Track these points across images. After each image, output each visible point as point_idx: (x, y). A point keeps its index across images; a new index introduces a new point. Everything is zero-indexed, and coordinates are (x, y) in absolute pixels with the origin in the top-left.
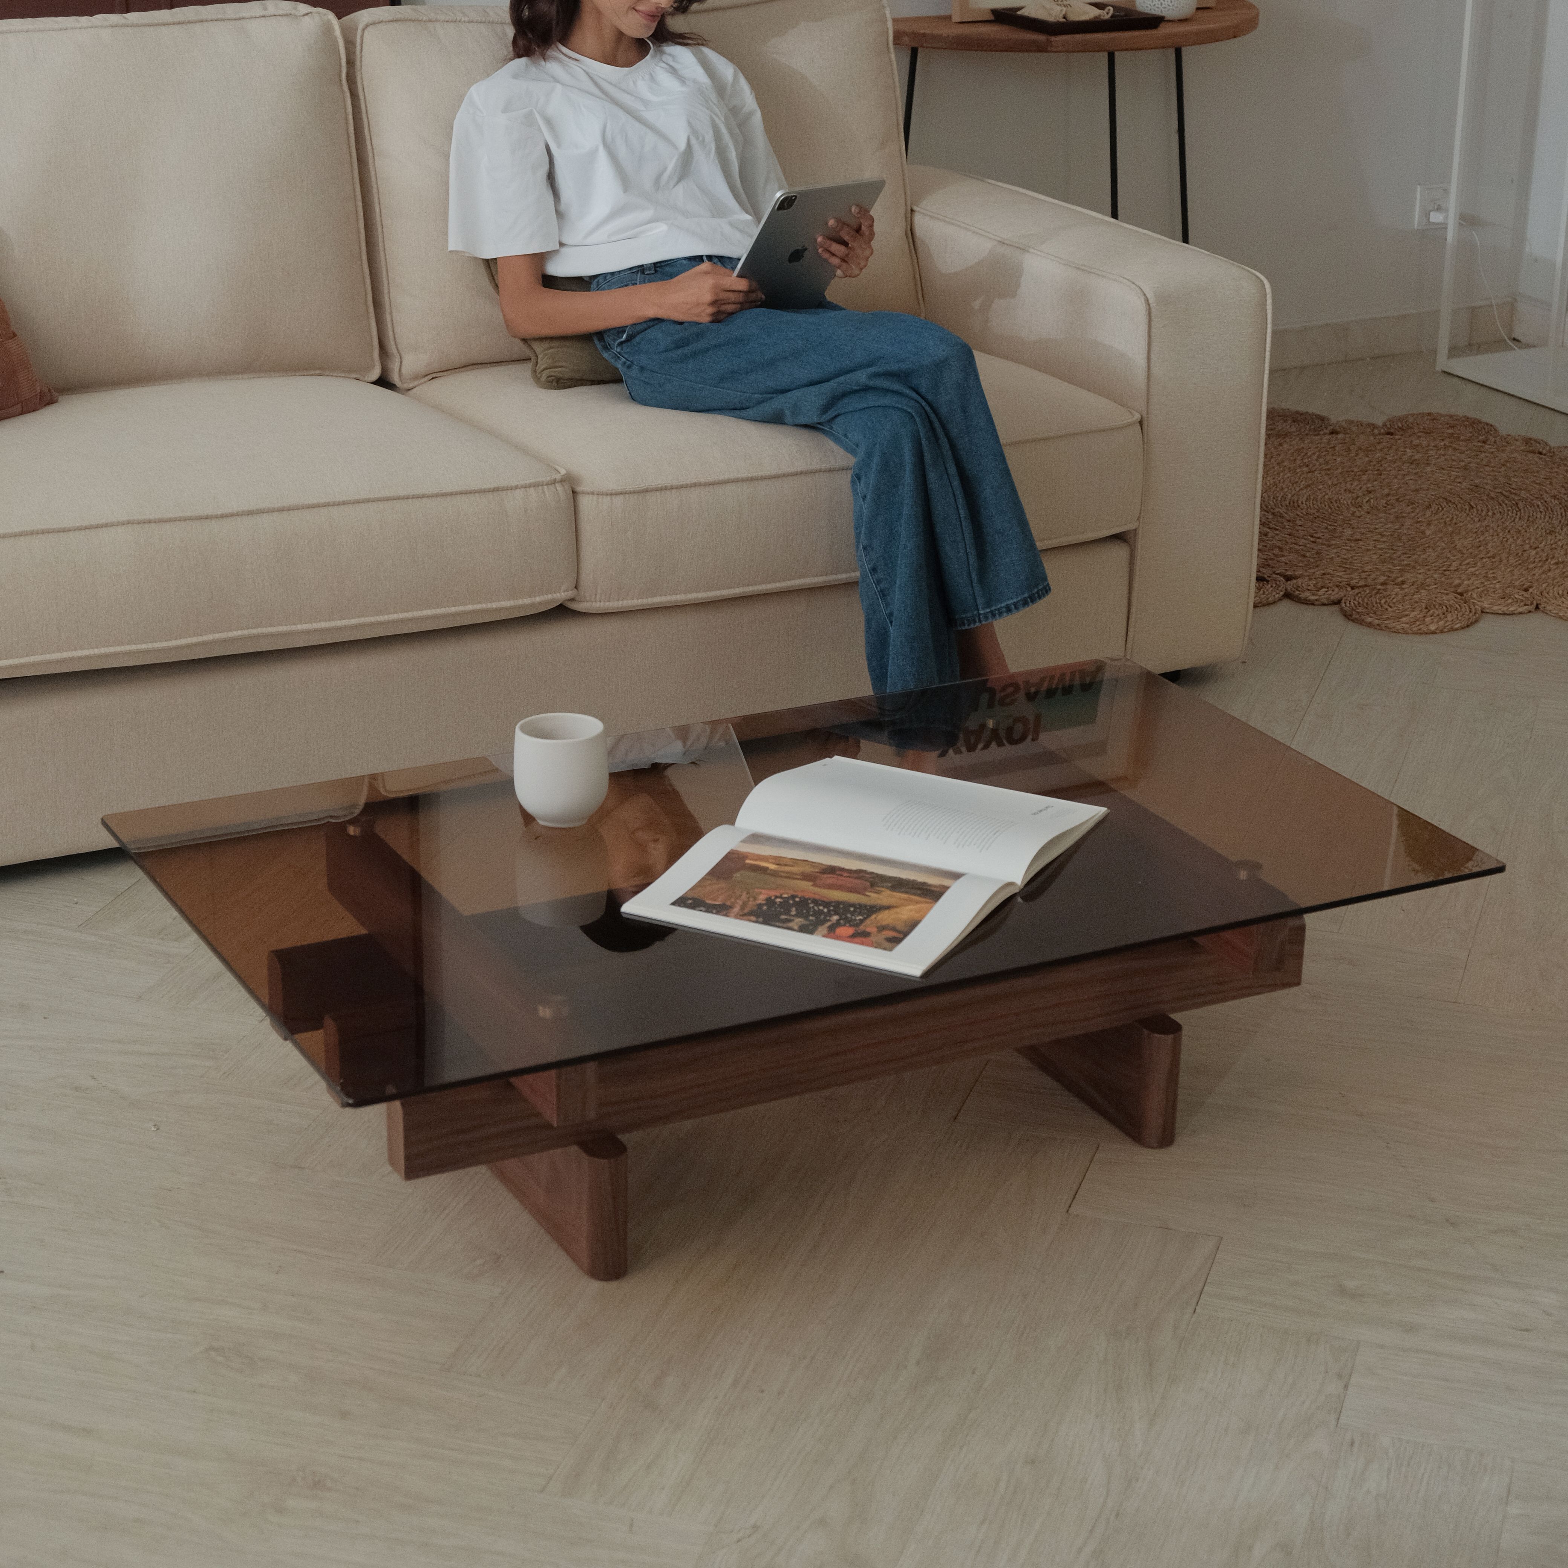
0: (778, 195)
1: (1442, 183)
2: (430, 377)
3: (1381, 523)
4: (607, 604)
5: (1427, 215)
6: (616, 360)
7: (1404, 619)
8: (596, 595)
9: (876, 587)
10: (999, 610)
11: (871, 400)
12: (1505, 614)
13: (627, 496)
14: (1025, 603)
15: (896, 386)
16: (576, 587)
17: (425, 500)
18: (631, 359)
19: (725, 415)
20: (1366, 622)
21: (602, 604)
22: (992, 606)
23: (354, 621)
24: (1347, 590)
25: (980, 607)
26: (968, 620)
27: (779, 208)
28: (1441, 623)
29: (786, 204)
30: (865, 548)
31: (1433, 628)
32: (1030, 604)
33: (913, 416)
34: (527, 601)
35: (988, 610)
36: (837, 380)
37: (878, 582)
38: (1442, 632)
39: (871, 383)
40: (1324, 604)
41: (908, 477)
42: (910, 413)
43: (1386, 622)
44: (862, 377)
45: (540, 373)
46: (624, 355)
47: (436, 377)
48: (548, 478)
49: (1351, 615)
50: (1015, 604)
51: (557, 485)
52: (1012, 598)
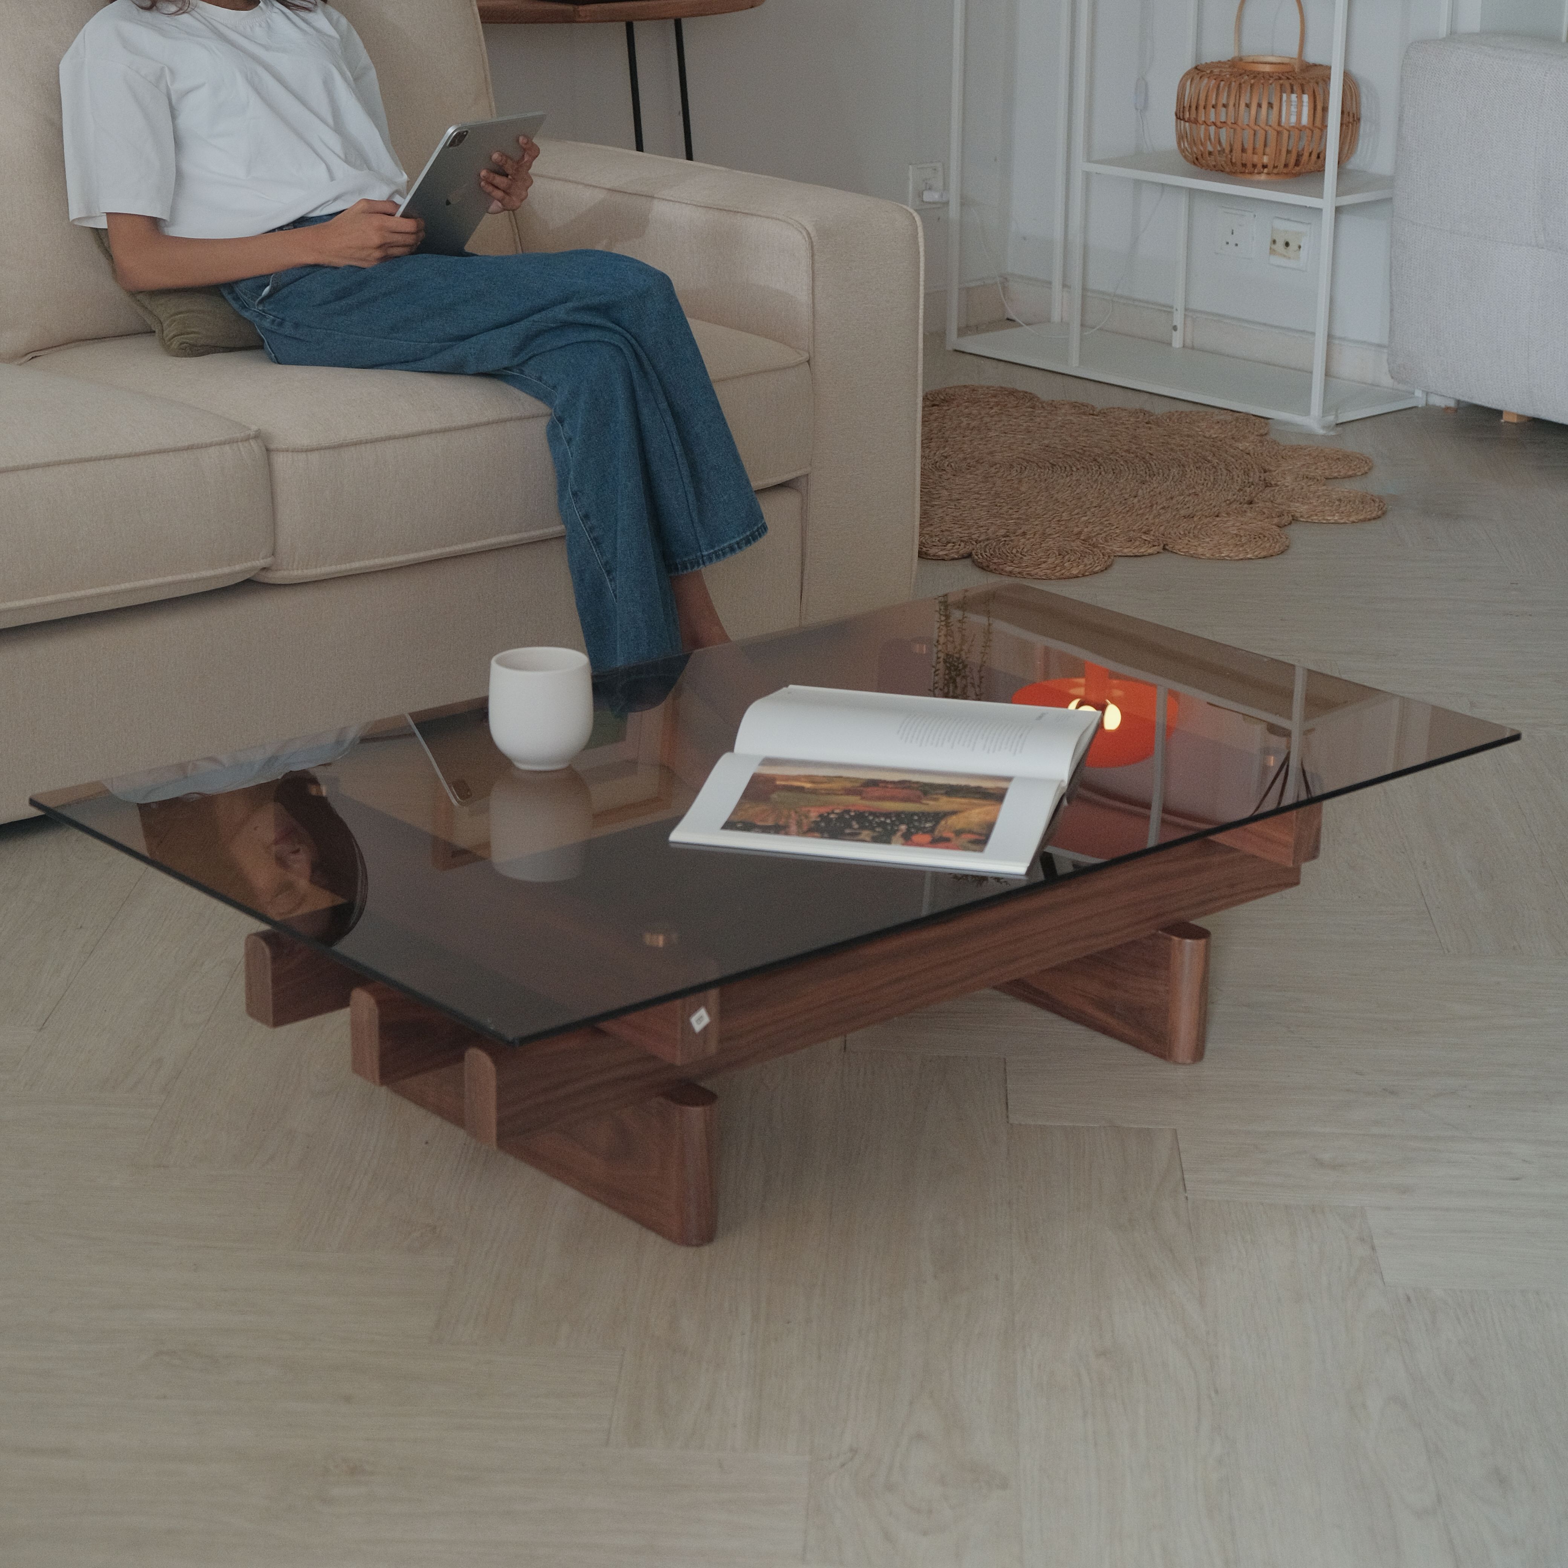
0: (451, 130)
1: (932, 162)
2: (29, 356)
3: (972, 483)
4: (305, 571)
5: (920, 195)
6: (261, 320)
7: (1043, 566)
8: (293, 562)
9: (590, 537)
10: (722, 550)
11: (573, 336)
12: (1136, 556)
13: (322, 452)
14: (748, 542)
15: (598, 321)
16: (273, 555)
17: (117, 461)
18: (281, 316)
19: (395, 369)
20: (1006, 572)
21: (300, 572)
22: (715, 546)
23: (50, 598)
24: (973, 544)
25: (703, 547)
26: (691, 563)
27: (451, 145)
28: (1081, 567)
29: (459, 138)
30: (575, 494)
31: (1075, 571)
32: (752, 542)
33: (621, 349)
34: (227, 570)
35: (712, 551)
36: (531, 319)
37: (591, 530)
38: (1084, 575)
39: (571, 319)
40: (953, 559)
41: (623, 414)
42: (617, 346)
43: (1028, 569)
44: (560, 313)
45: (170, 340)
46: (268, 312)
47: (36, 357)
48: (242, 435)
49: (988, 566)
50: (738, 543)
51: (251, 441)
52: (734, 537)
